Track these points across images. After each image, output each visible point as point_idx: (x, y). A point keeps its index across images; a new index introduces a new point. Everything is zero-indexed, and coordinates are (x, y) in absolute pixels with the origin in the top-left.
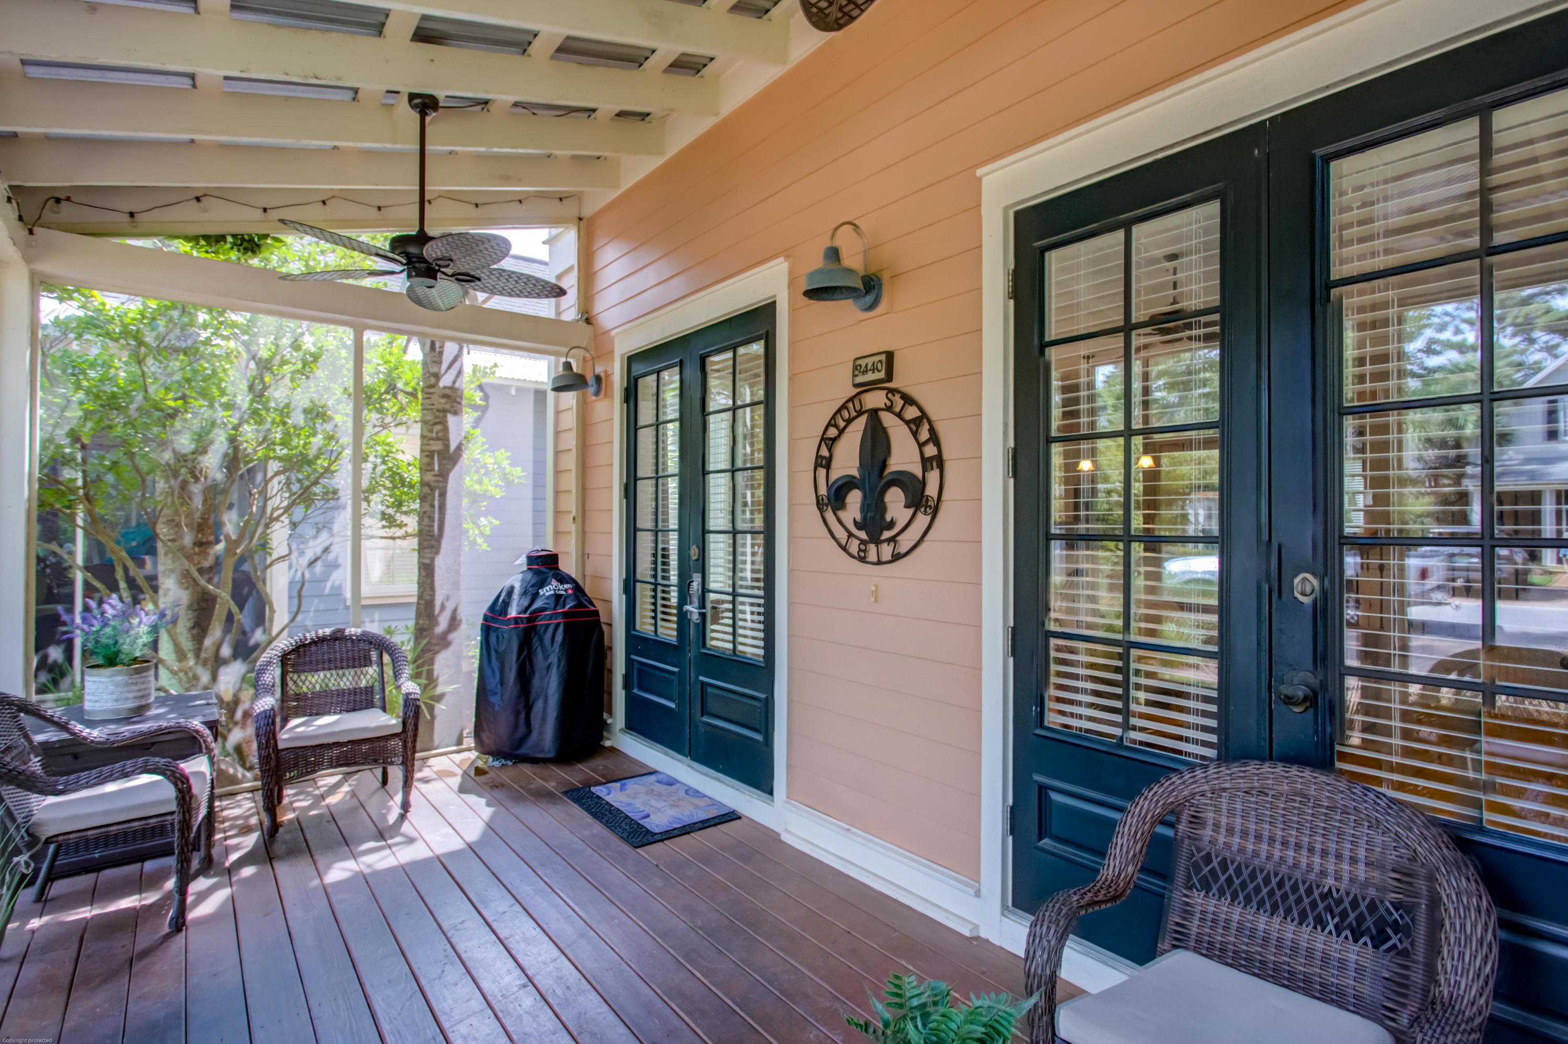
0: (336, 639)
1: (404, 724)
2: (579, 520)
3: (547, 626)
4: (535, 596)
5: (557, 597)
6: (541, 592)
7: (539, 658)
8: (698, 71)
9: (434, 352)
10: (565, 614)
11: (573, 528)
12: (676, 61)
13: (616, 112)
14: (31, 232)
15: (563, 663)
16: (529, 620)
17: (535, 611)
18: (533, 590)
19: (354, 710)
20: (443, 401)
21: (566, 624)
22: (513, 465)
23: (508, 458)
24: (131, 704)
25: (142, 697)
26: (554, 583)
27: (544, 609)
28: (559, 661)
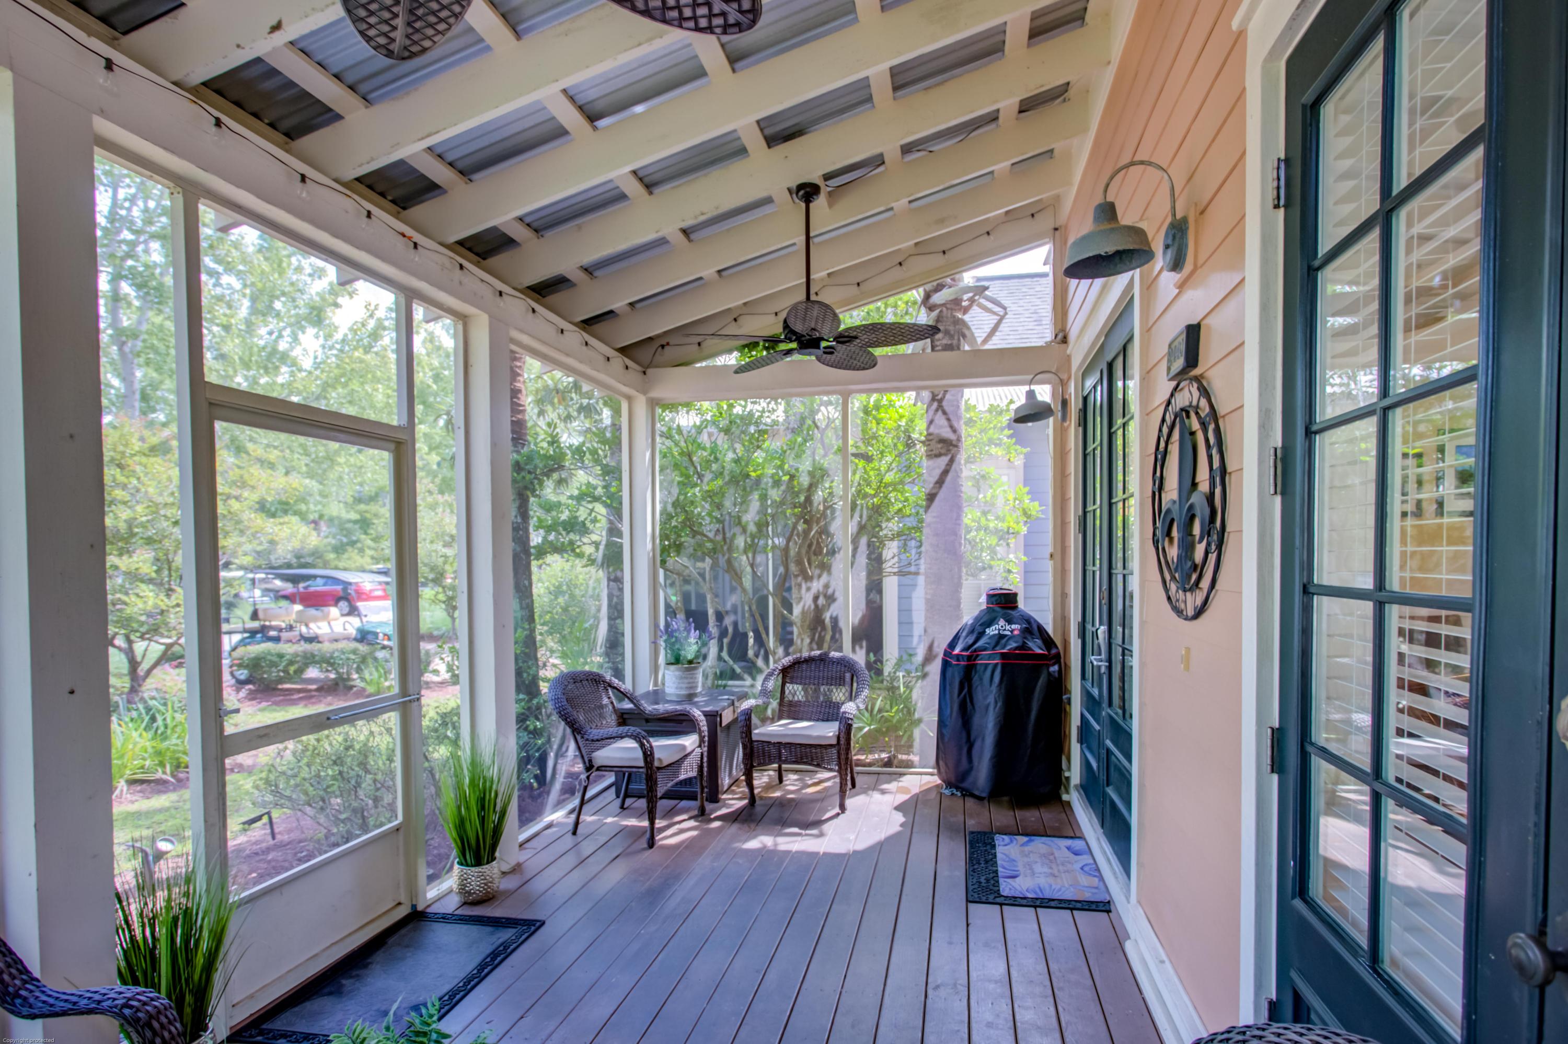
0: (822, 660)
1: (838, 738)
2: (1058, 557)
3: (986, 665)
4: (982, 634)
5: (1001, 637)
6: (988, 631)
7: (979, 696)
8: (1083, 19)
9: (938, 402)
10: (1004, 656)
11: (1049, 565)
12: (1031, 30)
13: (1016, 109)
14: (644, 373)
15: (999, 704)
16: (969, 658)
17: (975, 651)
18: (979, 629)
19: (828, 720)
20: (940, 446)
21: (1004, 666)
22: (1032, 500)
23: (1028, 493)
24: (684, 692)
25: (691, 688)
26: (1002, 622)
27: (985, 649)
28: (996, 702)
